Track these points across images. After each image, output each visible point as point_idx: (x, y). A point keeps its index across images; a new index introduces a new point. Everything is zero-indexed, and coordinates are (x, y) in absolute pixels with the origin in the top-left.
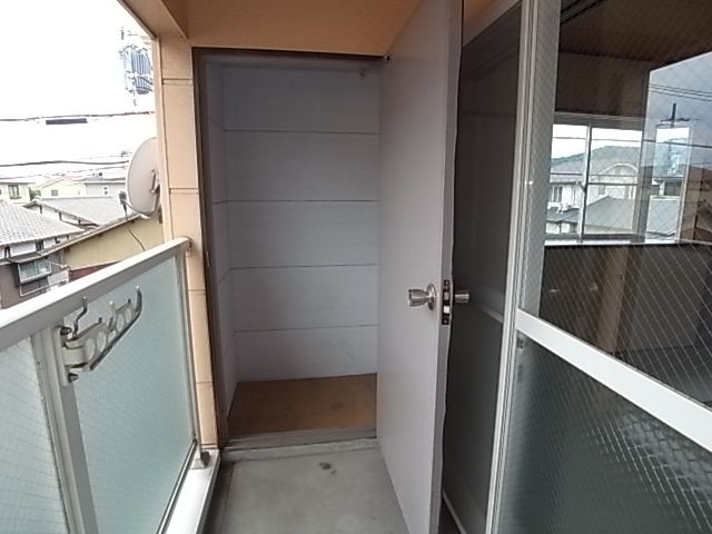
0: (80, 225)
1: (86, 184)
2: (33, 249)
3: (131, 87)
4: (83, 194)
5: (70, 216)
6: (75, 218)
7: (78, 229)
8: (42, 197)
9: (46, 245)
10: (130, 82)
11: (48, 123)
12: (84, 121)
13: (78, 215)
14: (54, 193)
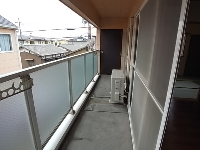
0: (68, 51)
1: (68, 41)
2: (59, 55)
3: (84, 23)
4: (67, 44)
5: (66, 49)
6: (67, 49)
7: (68, 52)
8: (61, 44)
9: (62, 55)
10: (83, 22)
11: (68, 30)
12: (74, 29)
13: (68, 49)
14: (60, 43)
